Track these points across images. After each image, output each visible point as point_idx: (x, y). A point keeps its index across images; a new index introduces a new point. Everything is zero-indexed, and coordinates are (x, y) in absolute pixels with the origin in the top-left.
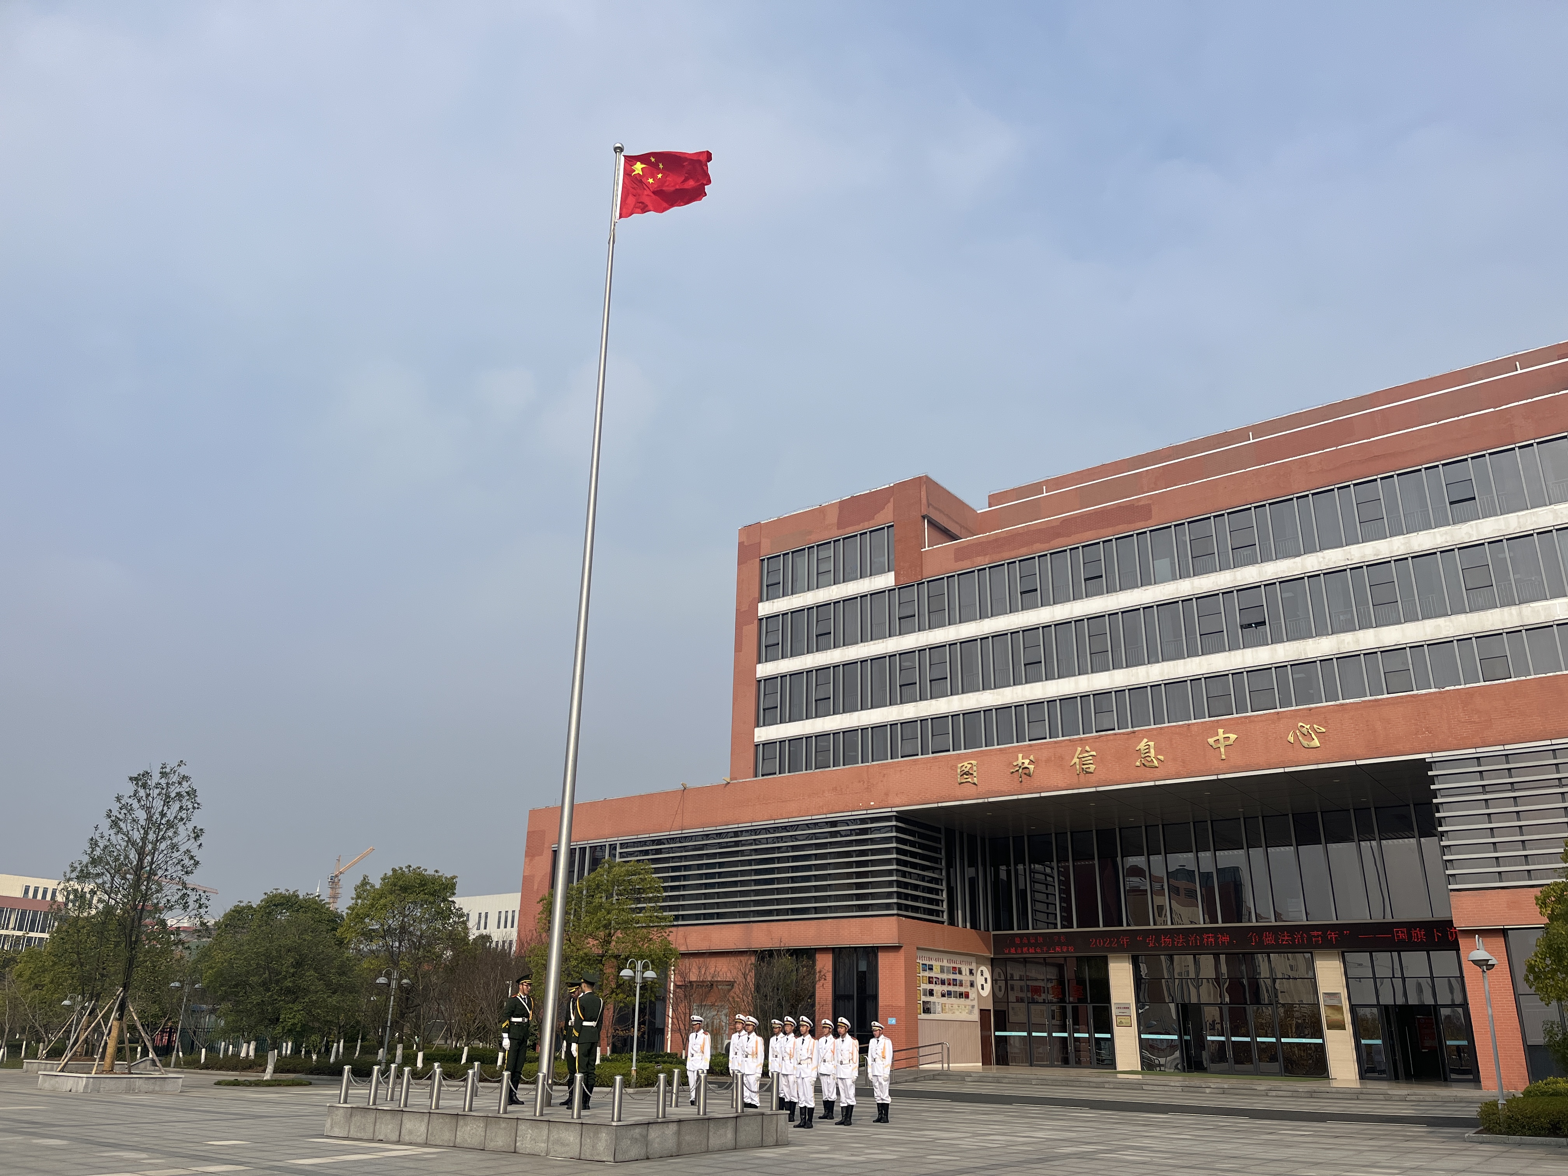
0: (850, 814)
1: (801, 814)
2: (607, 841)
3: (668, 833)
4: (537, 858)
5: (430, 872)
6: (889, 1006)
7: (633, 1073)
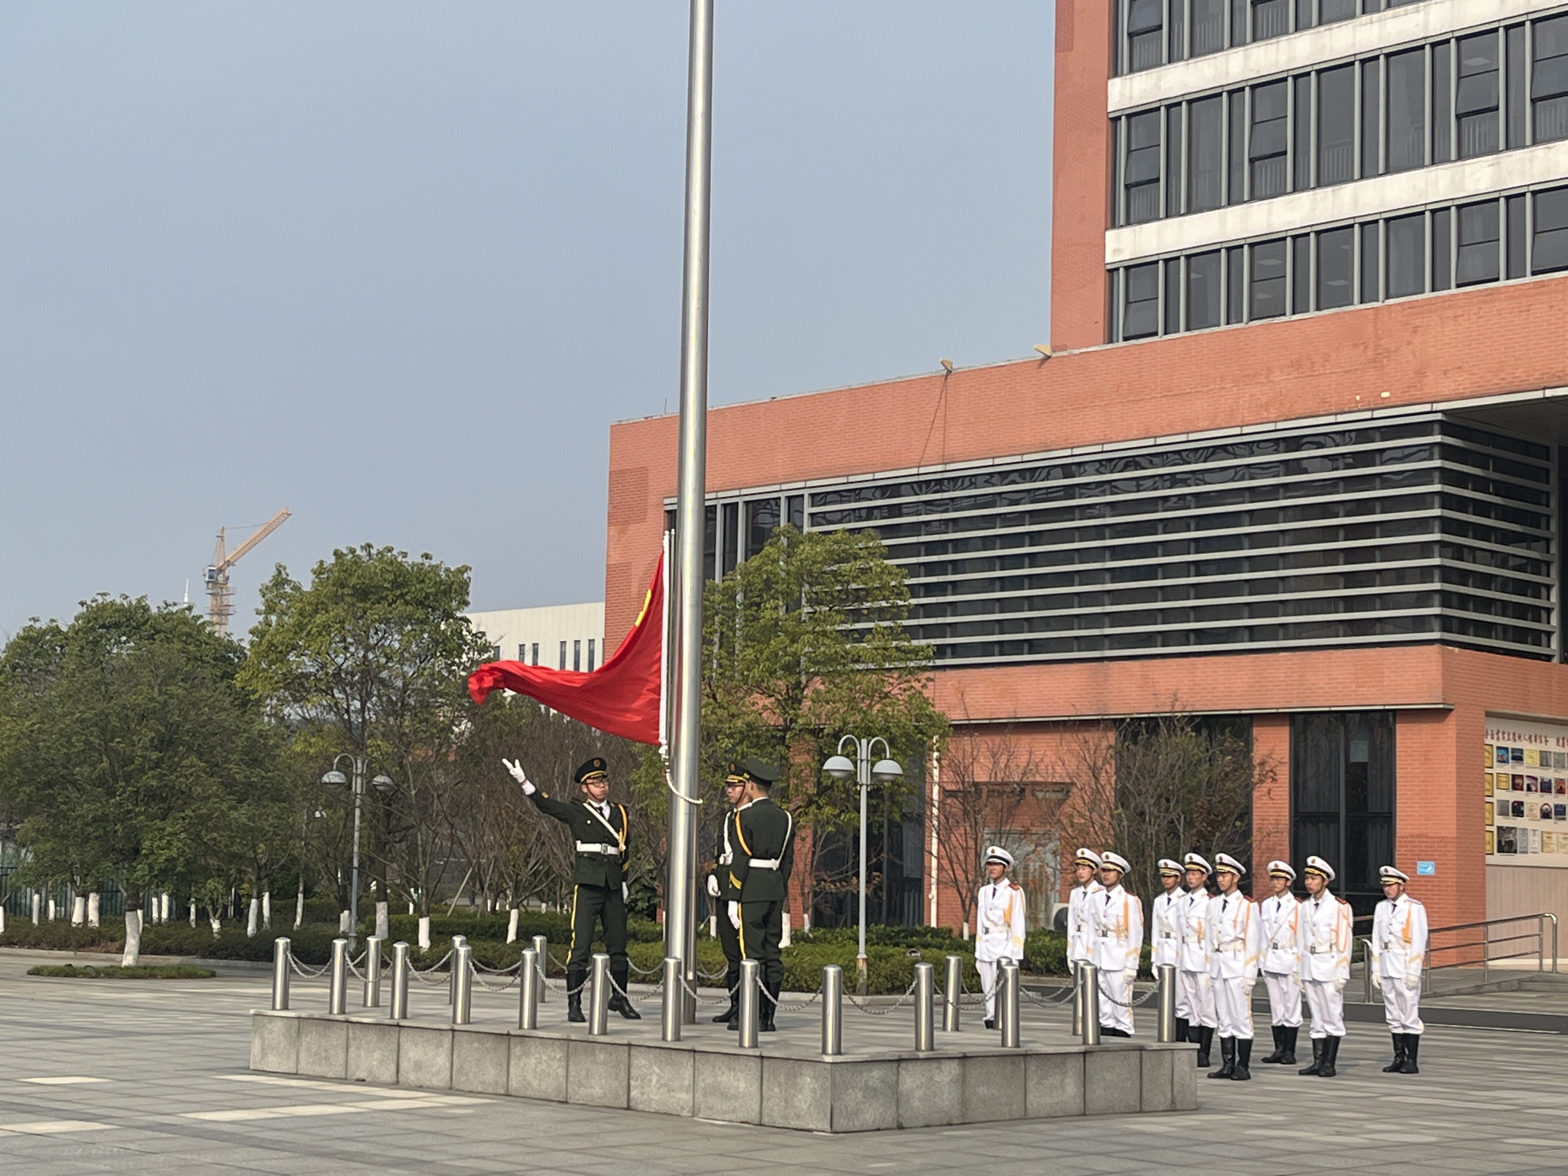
0: (1332, 419)
1: (1218, 422)
2: (782, 490)
3: (914, 471)
4: (633, 527)
5: (414, 558)
6: (1418, 836)
7: (862, 965)
